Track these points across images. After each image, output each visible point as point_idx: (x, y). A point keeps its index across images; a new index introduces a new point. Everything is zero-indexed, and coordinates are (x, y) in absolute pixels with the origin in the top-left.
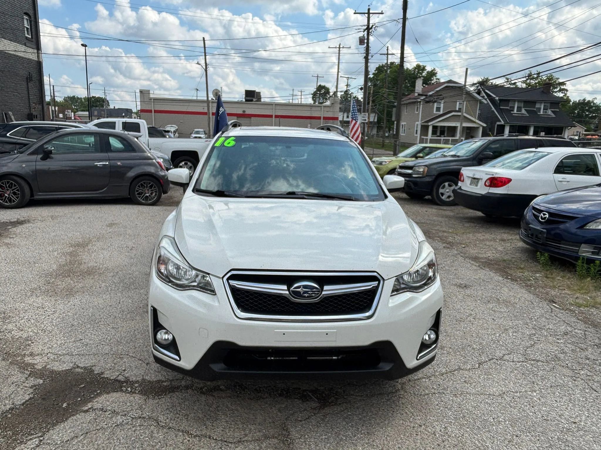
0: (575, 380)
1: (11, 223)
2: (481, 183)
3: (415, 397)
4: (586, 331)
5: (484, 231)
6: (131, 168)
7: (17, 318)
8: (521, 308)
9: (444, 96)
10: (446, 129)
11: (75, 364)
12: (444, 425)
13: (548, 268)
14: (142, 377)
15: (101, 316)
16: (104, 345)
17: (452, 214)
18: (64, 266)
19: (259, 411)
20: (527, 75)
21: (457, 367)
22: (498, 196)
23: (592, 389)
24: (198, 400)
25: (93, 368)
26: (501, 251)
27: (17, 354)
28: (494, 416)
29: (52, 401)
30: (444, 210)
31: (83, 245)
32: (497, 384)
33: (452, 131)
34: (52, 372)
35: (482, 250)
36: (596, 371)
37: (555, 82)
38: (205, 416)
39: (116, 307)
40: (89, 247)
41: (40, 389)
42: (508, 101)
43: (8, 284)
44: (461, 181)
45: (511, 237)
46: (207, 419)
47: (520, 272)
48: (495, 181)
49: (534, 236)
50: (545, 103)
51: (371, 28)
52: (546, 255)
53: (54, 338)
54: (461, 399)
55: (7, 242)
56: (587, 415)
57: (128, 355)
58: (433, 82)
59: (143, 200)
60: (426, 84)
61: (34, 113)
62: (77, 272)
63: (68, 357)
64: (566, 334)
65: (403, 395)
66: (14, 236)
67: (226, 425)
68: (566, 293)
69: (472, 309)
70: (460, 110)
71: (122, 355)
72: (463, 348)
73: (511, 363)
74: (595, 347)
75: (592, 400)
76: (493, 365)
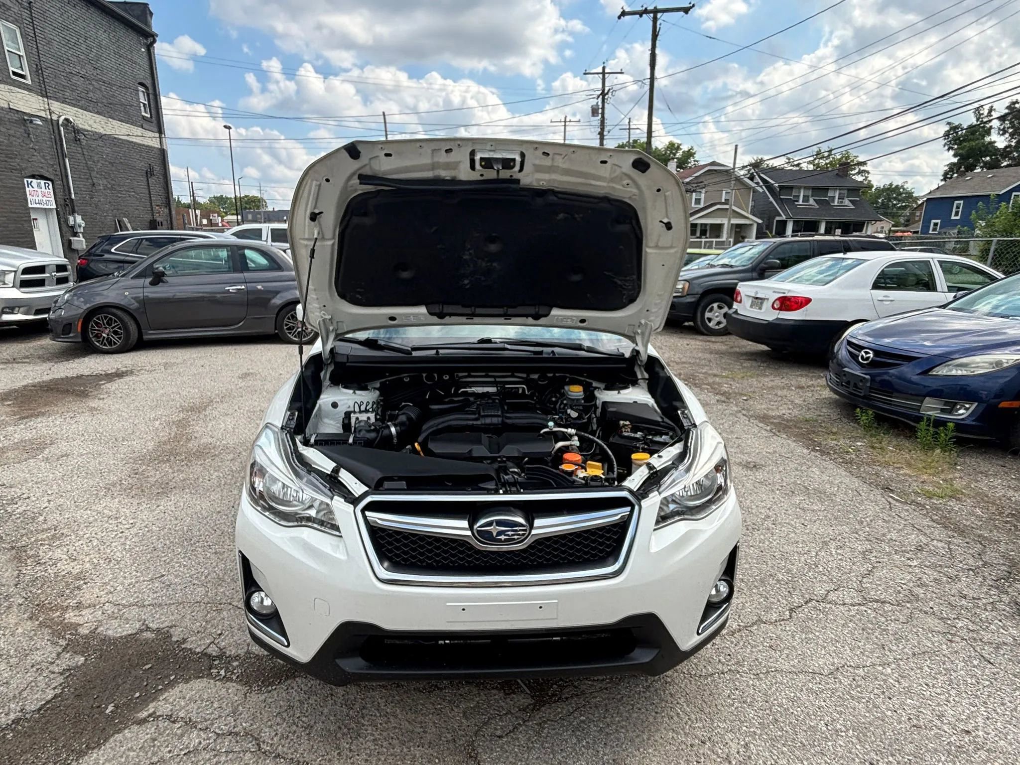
0: (951, 641)
1: (107, 375)
2: (767, 305)
3: (690, 681)
4: (950, 542)
5: (772, 374)
6: (276, 293)
7: (73, 537)
8: (842, 502)
9: (706, 183)
10: (708, 228)
11: (143, 624)
12: (744, 740)
13: (874, 433)
14: (246, 648)
15: (201, 532)
16: (195, 586)
17: (723, 348)
18: (165, 443)
19: (431, 716)
20: (815, 153)
21: (755, 618)
22: (792, 323)
23: (982, 660)
24: (332, 695)
25: (172, 630)
26: (800, 405)
27: (56, 605)
28: (827, 718)
29: (92, 700)
30: (713, 342)
31: (197, 409)
32: (823, 652)
33: (717, 230)
34: (105, 640)
35: (772, 403)
36: (981, 620)
37: (853, 161)
38: (340, 728)
39: (226, 515)
40: (207, 413)
41: (75, 676)
42: (791, 188)
43: (75, 477)
44: (737, 301)
45: (811, 383)
46: (344, 734)
47: (832, 439)
48: (788, 303)
49: (852, 384)
50: (840, 189)
51: (607, 93)
52: (870, 412)
53: (122, 573)
54: (768, 683)
55: (93, 405)
56: (985, 714)
57: (230, 604)
58: (690, 165)
59: (295, 337)
60: (681, 168)
61: (159, 219)
62: (181, 455)
63: (135, 611)
64: (920, 549)
65: (671, 677)
66: (106, 396)
67: (373, 747)
68: (906, 475)
69: (769, 506)
70: (727, 202)
71: (221, 604)
72: (762, 581)
73: (841, 608)
74: (971, 572)
75: (987, 683)
76: (813, 613)
